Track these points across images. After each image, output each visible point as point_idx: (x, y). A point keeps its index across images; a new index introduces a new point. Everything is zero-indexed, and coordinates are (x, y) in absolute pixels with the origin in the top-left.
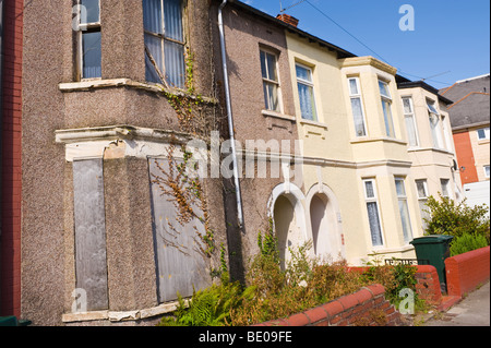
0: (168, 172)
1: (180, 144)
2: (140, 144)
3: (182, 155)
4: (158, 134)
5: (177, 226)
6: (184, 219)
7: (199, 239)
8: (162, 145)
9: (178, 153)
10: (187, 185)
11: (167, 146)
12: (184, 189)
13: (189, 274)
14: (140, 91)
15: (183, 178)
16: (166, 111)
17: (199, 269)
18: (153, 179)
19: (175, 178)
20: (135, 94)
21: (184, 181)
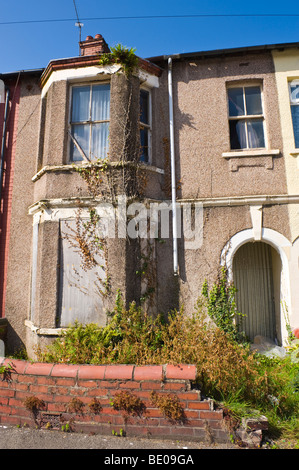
0: (76, 229)
1: (87, 206)
2: (55, 210)
3: (89, 215)
4: (66, 202)
5: (81, 271)
6: (87, 266)
7: (98, 283)
8: (72, 210)
9: (85, 214)
10: (92, 239)
11: (76, 209)
12: (89, 242)
13: (88, 310)
14: (57, 172)
15: (88, 233)
16: (78, 183)
17: (97, 307)
18: (63, 236)
19: (81, 234)
20: (54, 176)
21: (90, 236)
